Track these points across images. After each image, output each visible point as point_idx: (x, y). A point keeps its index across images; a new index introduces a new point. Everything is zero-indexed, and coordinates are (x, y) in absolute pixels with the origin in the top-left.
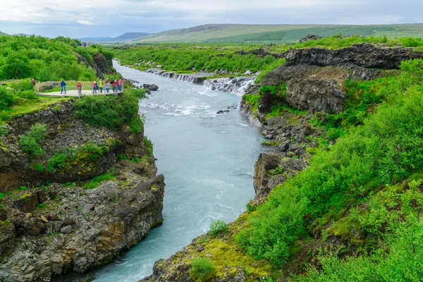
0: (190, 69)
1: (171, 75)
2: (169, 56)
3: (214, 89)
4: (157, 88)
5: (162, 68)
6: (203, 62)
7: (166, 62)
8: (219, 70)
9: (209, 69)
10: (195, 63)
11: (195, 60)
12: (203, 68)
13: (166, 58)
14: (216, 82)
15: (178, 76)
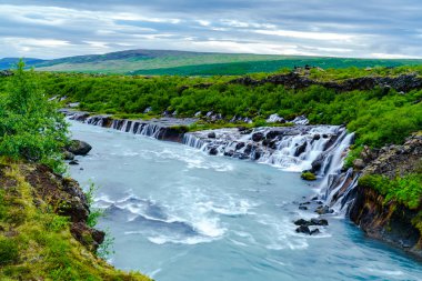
0: (141, 110)
1: (106, 123)
2: (94, 87)
3: (213, 152)
4: (90, 148)
5: (81, 107)
6: (166, 97)
7: (89, 97)
8: (205, 113)
9: (181, 111)
10: (150, 99)
11: (150, 95)
12: (169, 108)
13: (88, 90)
14: (212, 136)
15: (121, 123)
